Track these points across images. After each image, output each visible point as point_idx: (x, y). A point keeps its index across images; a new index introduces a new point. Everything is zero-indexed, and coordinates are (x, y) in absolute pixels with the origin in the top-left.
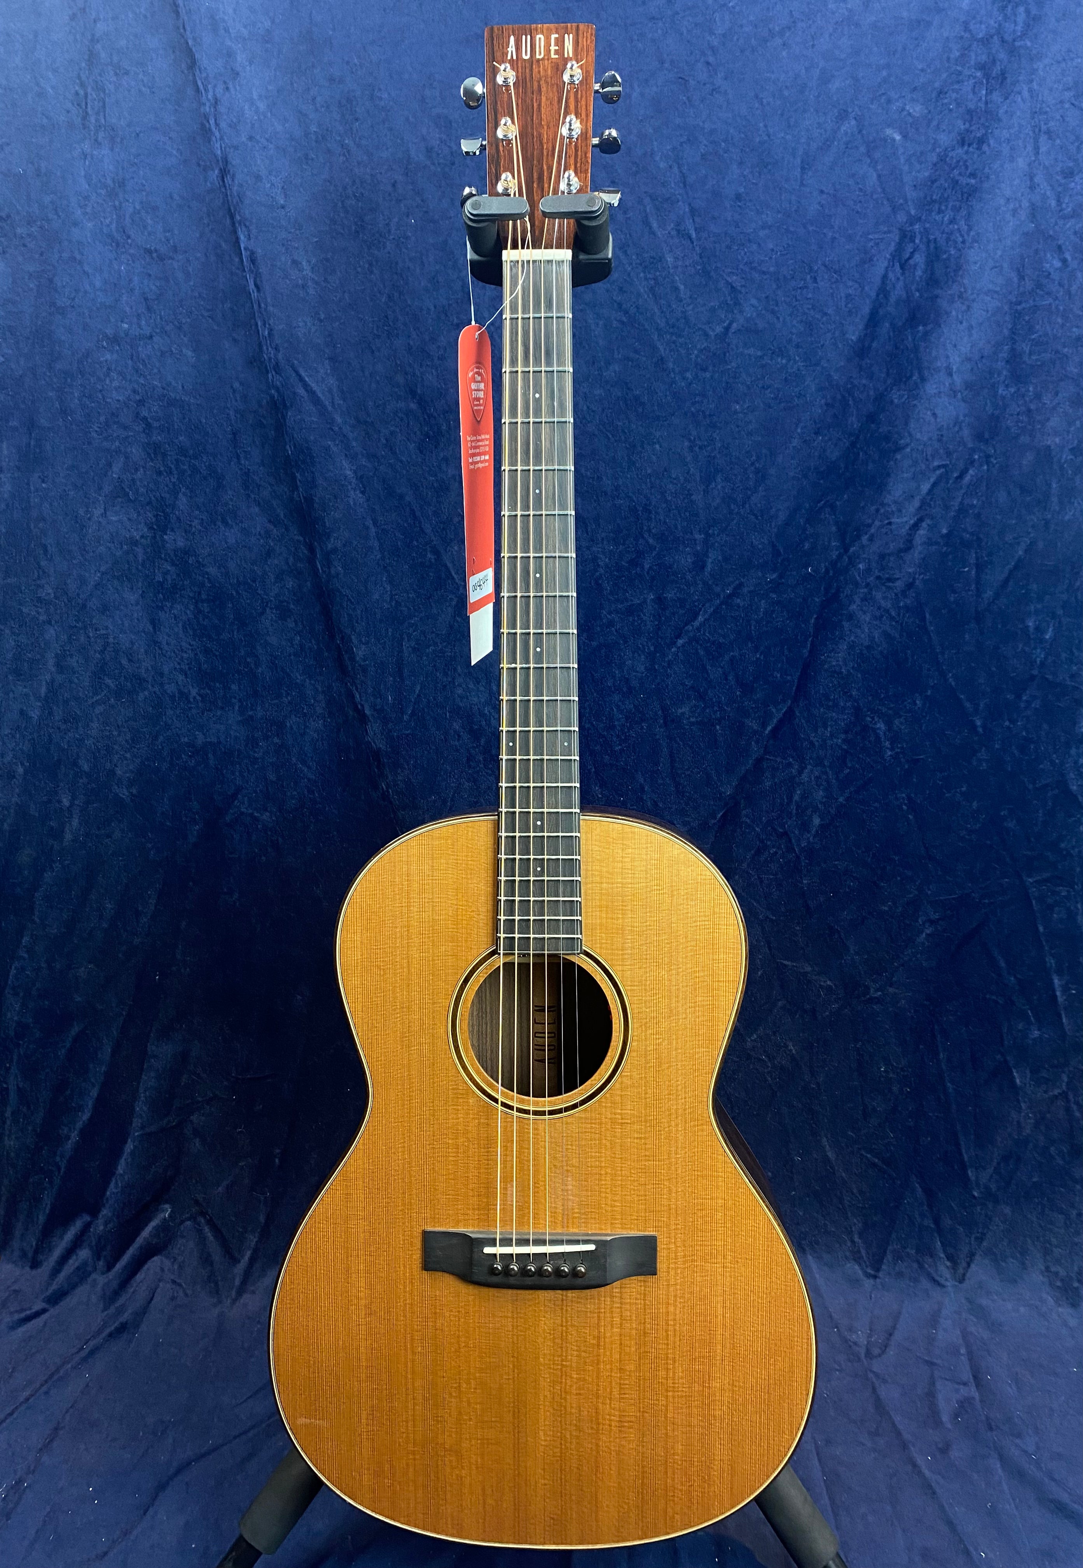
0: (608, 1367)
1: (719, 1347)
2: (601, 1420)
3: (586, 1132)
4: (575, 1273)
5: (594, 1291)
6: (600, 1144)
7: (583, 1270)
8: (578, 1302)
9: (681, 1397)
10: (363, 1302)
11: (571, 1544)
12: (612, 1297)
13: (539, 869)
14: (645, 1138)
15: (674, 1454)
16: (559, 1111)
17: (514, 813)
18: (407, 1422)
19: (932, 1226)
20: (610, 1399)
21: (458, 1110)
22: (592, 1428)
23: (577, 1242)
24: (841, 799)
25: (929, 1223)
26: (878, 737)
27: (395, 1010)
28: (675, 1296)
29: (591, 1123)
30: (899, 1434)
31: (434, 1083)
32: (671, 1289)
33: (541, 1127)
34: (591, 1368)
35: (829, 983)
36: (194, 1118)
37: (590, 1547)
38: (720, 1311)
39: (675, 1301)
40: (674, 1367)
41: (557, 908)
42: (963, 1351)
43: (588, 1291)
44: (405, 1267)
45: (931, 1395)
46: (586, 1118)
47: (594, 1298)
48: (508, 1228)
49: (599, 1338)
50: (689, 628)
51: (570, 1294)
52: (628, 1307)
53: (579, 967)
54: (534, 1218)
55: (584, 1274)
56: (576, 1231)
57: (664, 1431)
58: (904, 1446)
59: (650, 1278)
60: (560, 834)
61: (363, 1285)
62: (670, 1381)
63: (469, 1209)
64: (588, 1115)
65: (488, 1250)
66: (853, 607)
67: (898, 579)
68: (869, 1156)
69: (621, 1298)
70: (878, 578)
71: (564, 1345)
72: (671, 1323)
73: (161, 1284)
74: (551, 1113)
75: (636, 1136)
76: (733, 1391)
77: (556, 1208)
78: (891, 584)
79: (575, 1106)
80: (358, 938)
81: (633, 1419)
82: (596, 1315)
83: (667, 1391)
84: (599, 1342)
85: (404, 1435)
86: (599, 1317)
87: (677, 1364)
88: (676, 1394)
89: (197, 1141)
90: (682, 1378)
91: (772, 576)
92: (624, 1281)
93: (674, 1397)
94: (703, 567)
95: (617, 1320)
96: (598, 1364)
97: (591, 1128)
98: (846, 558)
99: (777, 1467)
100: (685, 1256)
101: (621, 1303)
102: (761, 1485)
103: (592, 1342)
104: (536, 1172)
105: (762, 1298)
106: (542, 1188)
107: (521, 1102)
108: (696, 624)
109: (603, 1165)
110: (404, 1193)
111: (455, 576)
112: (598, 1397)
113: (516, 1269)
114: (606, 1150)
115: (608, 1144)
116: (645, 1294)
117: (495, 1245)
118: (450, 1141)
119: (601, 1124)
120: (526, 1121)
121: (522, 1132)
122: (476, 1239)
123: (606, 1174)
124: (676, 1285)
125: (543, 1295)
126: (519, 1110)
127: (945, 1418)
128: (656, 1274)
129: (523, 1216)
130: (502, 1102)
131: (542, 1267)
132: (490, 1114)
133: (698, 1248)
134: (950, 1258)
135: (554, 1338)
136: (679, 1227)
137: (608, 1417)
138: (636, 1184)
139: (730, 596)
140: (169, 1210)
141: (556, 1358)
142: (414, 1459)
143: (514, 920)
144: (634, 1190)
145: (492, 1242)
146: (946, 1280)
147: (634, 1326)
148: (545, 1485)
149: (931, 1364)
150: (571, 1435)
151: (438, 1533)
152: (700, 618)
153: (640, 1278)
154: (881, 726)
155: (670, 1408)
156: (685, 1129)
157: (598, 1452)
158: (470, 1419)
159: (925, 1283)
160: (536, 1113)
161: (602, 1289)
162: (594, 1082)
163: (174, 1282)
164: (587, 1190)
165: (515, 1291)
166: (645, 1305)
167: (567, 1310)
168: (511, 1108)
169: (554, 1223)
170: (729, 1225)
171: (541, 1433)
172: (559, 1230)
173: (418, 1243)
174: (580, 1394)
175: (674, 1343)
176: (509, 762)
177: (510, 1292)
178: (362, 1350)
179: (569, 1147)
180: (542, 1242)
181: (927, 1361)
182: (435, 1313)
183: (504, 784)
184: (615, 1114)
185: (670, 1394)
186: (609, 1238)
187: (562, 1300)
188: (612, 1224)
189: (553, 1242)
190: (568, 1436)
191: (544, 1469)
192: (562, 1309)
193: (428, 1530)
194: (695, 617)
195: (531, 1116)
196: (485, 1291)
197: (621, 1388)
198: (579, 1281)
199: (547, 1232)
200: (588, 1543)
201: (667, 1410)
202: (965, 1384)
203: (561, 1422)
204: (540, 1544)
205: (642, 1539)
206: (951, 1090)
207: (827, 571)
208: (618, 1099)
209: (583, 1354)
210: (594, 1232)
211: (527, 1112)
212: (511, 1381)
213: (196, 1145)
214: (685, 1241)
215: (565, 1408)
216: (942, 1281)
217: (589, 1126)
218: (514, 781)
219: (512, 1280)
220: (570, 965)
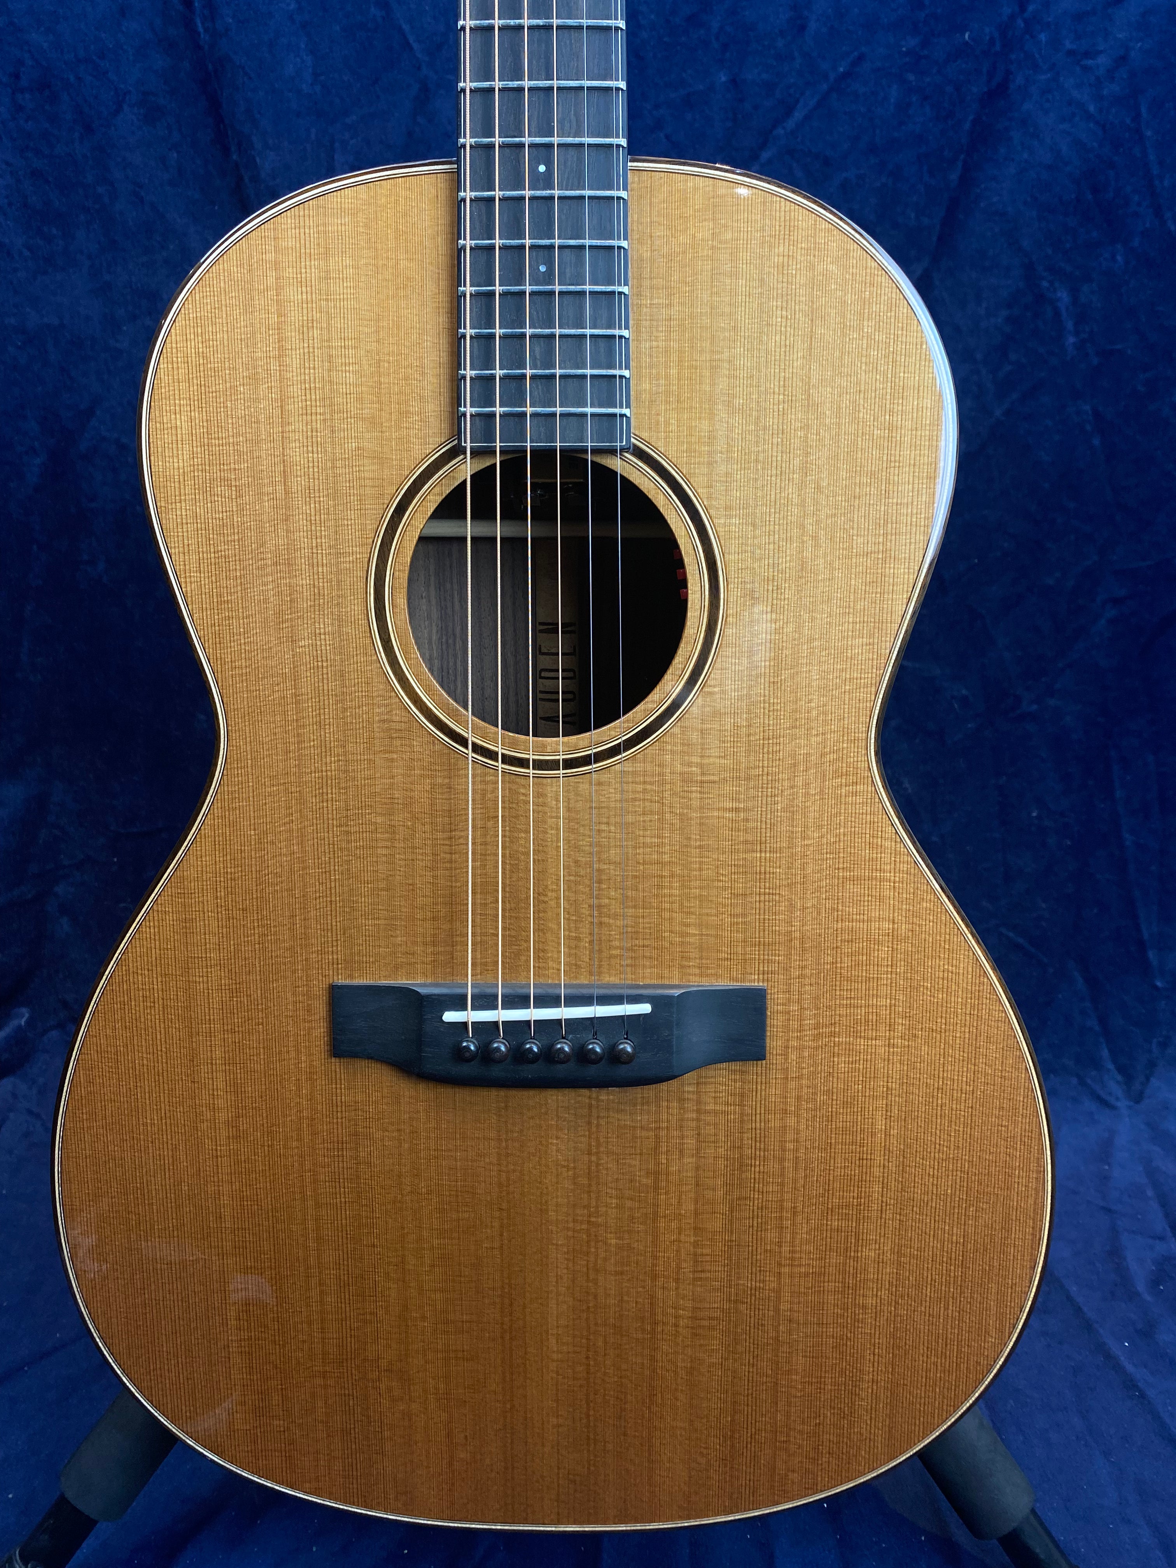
0: (674, 1225)
1: (877, 1188)
2: (659, 1317)
3: (635, 800)
4: (614, 1057)
5: (649, 1091)
6: (661, 820)
7: (629, 1049)
8: (619, 1111)
9: (807, 1275)
10: (222, 1116)
11: (605, 1523)
12: (681, 1100)
13: (543, 268)
14: (745, 810)
15: (789, 1372)
16: (586, 761)
17: (491, 146)
18: (310, 1323)
19: (1097, 1028)
20: (677, 1280)
21: (392, 760)
22: (643, 1330)
23: (617, 1000)
24: (998, 413)
25: (1093, 1023)
26: (1057, 313)
27: (263, 568)
28: (799, 1098)
29: (645, 783)
30: (1078, 1310)
31: (345, 710)
32: (792, 1085)
33: (550, 791)
34: (641, 1228)
35: (964, 692)
36: (60, 889)
37: (639, 1527)
38: (880, 1125)
39: (798, 1107)
40: (793, 1224)
41: (581, 350)
42: (1150, 1193)
43: (639, 1089)
44: (298, 1052)
45: (1115, 1253)
46: (634, 773)
47: (648, 1103)
48: (490, 979)
49: (657, 1173)
50: (780, 131)
51: (607, 1096)
52: (710, 1118)
53: (624, 479)
54: (537, 958)
55: (630, 1058)
56: (614, 980)
57: (772, 1334)
58: (1088, 1326)
59: (752, 1067)
60: (587, 193)
61: (221, 1085)
62: (785, 1249)
63: (415, 943)
64: (639, 767)
65: (450, 1016)
66: (1027, 106)
67: (1101, 52)
68: (1011, 934)
69: (699, 1102)
70: (1071, 53)
71: (594, 1188)
72: (789, 1146)
73: (12, 1115)
74: (569, 764)
75: (729, 805)
76: (899, 1263)
77: (577, 939)
78: (1090, 62)
79: (614, 751)
80: (182, 421)
81: (718, 1314)
82: (652, 1134)
83: (780, 1265)
84: (656, 1181)
85: (306, 1346)
86: (657, 1137)
87: (799, 1219)
88: (796, 1270)
89: (65, 921)
90: (808, 1242)
91: (912, 42)
92: (703, 1072)
93: (791, 1276)
94: (803, 28)
95: (690, 1142)
96: (654, 1220)
97: (645, 791)
98: (1020, 23)
99: (973, 1392)
100: (817, 1026)
101: (698, 1111)
102: (944, 1421)
103: (644, 1181)
104: (541, 874)
105: (958, 1101)
106: (553, 903)
107: (513, 745)
108: (790, 124)
109: (666, 858)
110: (293, 916)
111: (415, 46)
112: (654, 1277)
113: (503, 1048)
114: (672, 831)
115: (676, 821)
116: (742, 1095)
117: (464, 1008)
118: (379, 820)
119: (663, 783)
120: (522, 781)
121: (514, 802)
122: (429, 997)
123: (672, 876)
124: (800, 1077)
125: (555, 1098)
126: (506, 759)
127: (1141, 1286)
128: (763, 1058)
129: (518, 954)
130: (474, 744)
131: (553, 1045)
132: (453, 769)
133: (843, 1011)
134: (1121, 1069)
135: (575, 1177)
136: (808, 972)
137: (671, 1311)
138: (726, 894)
139: (847, 75)
140: (27, 1015)
141: (579, 1211)
142: (326, 1387)
143: (493, 377)
144: (724, 906)
145: (459, 1003)
146: (1117, 1099)
147: (721, 1151)
148: (559, 1426)
149: (1108, 1211)
150: (605, 1342)
151: (371, 1508)
152: (798, 115)
153: (734, 1066)
154: (1063, 296)
155: (786, 1296)
156: (822, 792)
157: (654, 1371)
158: (424, 1318)
159: (1089, 1105)
160: (540, 765)
161: (664, 1086)
162: (650, 706)
163: (30, 1112)
164: (635, 907)
165: (502, 1093)
166: (742, 1114)
167: (598, 1125)
168: (492, 755)
169: (574, 967)
170: (900, 969)
171: (552, 1341)
172: (584, 980)
173: (320, 1008)
174: (622, 1273)
175: (795, 1181)
176: (479, 34)
177: (494, 1094)
178: (225, 1200)
179: (604, 827)
180: (552, 1001)
181: (1103, 1208)
182: (356, 1134)
183: (467, 84)
184: (690, 764)
185: (786, 1270)
186: (676, 992)
187: (590, 1106)
188: (682, 967)
189: (573, 1000)
190: (600, 1343)
191: (557, 1401)
192: (589, 1123)
193: (353, 1504)
194: (789, 112)
195: (531, 771)
196: (447, 1093)
197: (696, 1261)
198: (623, 1071)
199: (563, 983)
200: (637, 1521)
201: (778, 1298)
202: (1162, 1238)
203: (587, 1319)
204: (551, 1523)
205: (731, 1512)
206: (1128, 843)
207: (992, 41)
208: (695, 737)
209: (629, 1204)
210: (648, 982)
211: (522, 763)
212: (497, 1252)
213: (65, 925)
214: (817, 998)
215: (596, 1297)
216: (1112, 1100)
217: (640, 788)
218: (490, 77)
219: (496, 1071)
220: (606, 475)
